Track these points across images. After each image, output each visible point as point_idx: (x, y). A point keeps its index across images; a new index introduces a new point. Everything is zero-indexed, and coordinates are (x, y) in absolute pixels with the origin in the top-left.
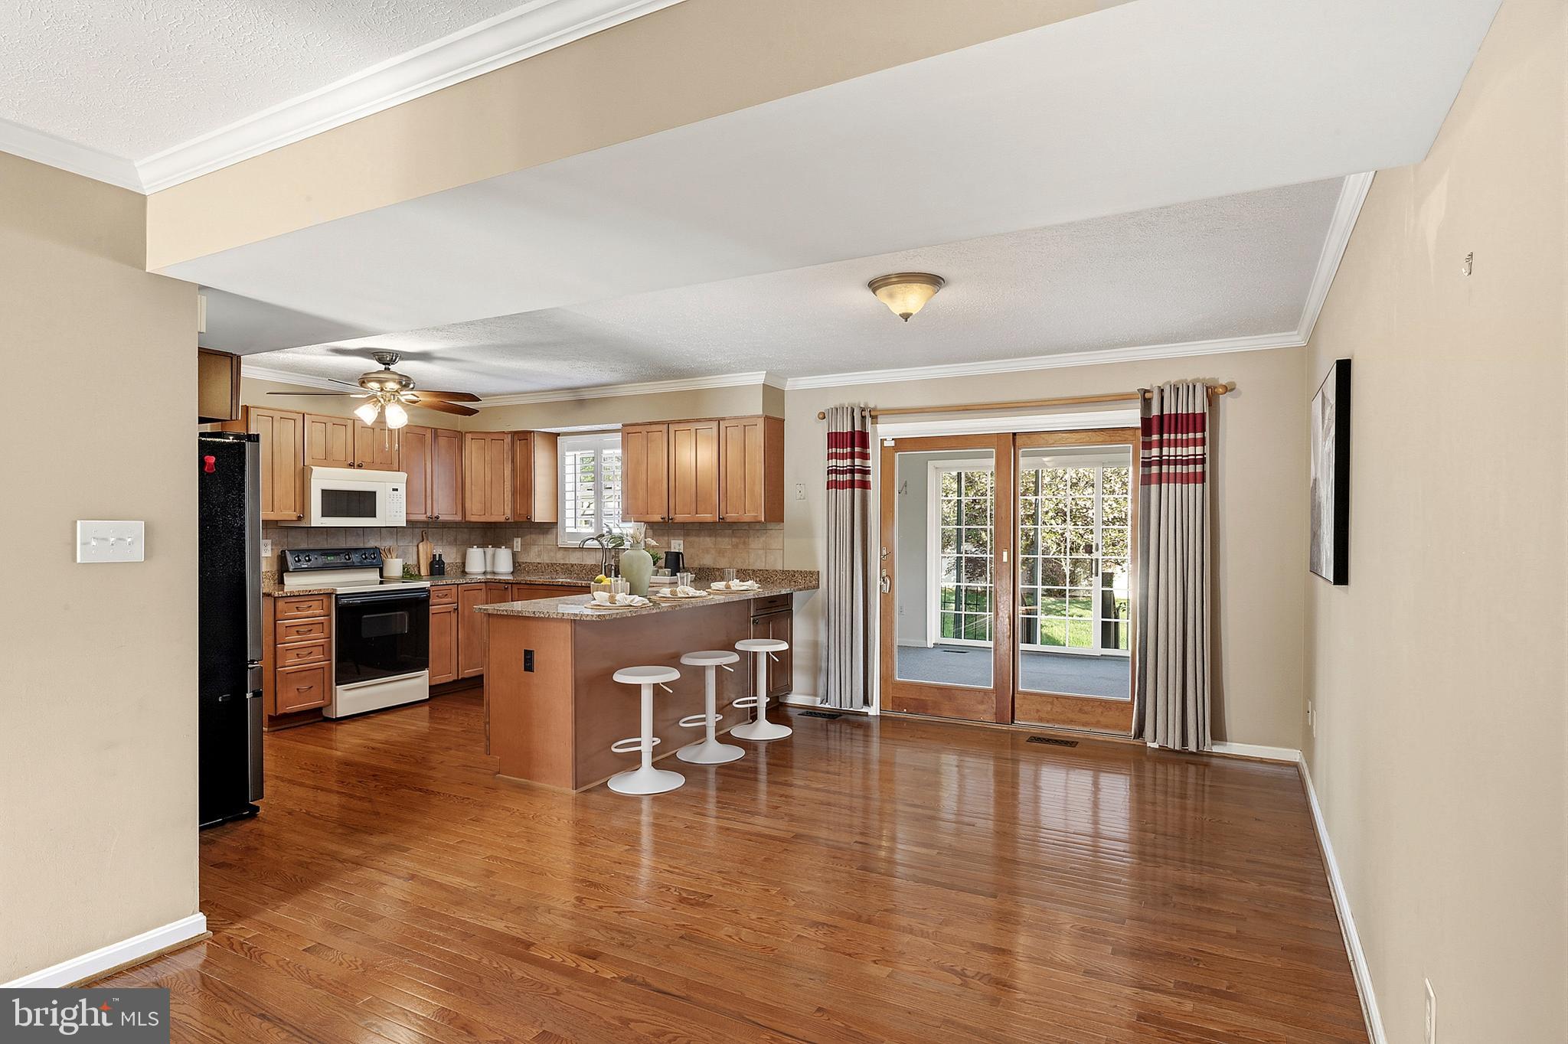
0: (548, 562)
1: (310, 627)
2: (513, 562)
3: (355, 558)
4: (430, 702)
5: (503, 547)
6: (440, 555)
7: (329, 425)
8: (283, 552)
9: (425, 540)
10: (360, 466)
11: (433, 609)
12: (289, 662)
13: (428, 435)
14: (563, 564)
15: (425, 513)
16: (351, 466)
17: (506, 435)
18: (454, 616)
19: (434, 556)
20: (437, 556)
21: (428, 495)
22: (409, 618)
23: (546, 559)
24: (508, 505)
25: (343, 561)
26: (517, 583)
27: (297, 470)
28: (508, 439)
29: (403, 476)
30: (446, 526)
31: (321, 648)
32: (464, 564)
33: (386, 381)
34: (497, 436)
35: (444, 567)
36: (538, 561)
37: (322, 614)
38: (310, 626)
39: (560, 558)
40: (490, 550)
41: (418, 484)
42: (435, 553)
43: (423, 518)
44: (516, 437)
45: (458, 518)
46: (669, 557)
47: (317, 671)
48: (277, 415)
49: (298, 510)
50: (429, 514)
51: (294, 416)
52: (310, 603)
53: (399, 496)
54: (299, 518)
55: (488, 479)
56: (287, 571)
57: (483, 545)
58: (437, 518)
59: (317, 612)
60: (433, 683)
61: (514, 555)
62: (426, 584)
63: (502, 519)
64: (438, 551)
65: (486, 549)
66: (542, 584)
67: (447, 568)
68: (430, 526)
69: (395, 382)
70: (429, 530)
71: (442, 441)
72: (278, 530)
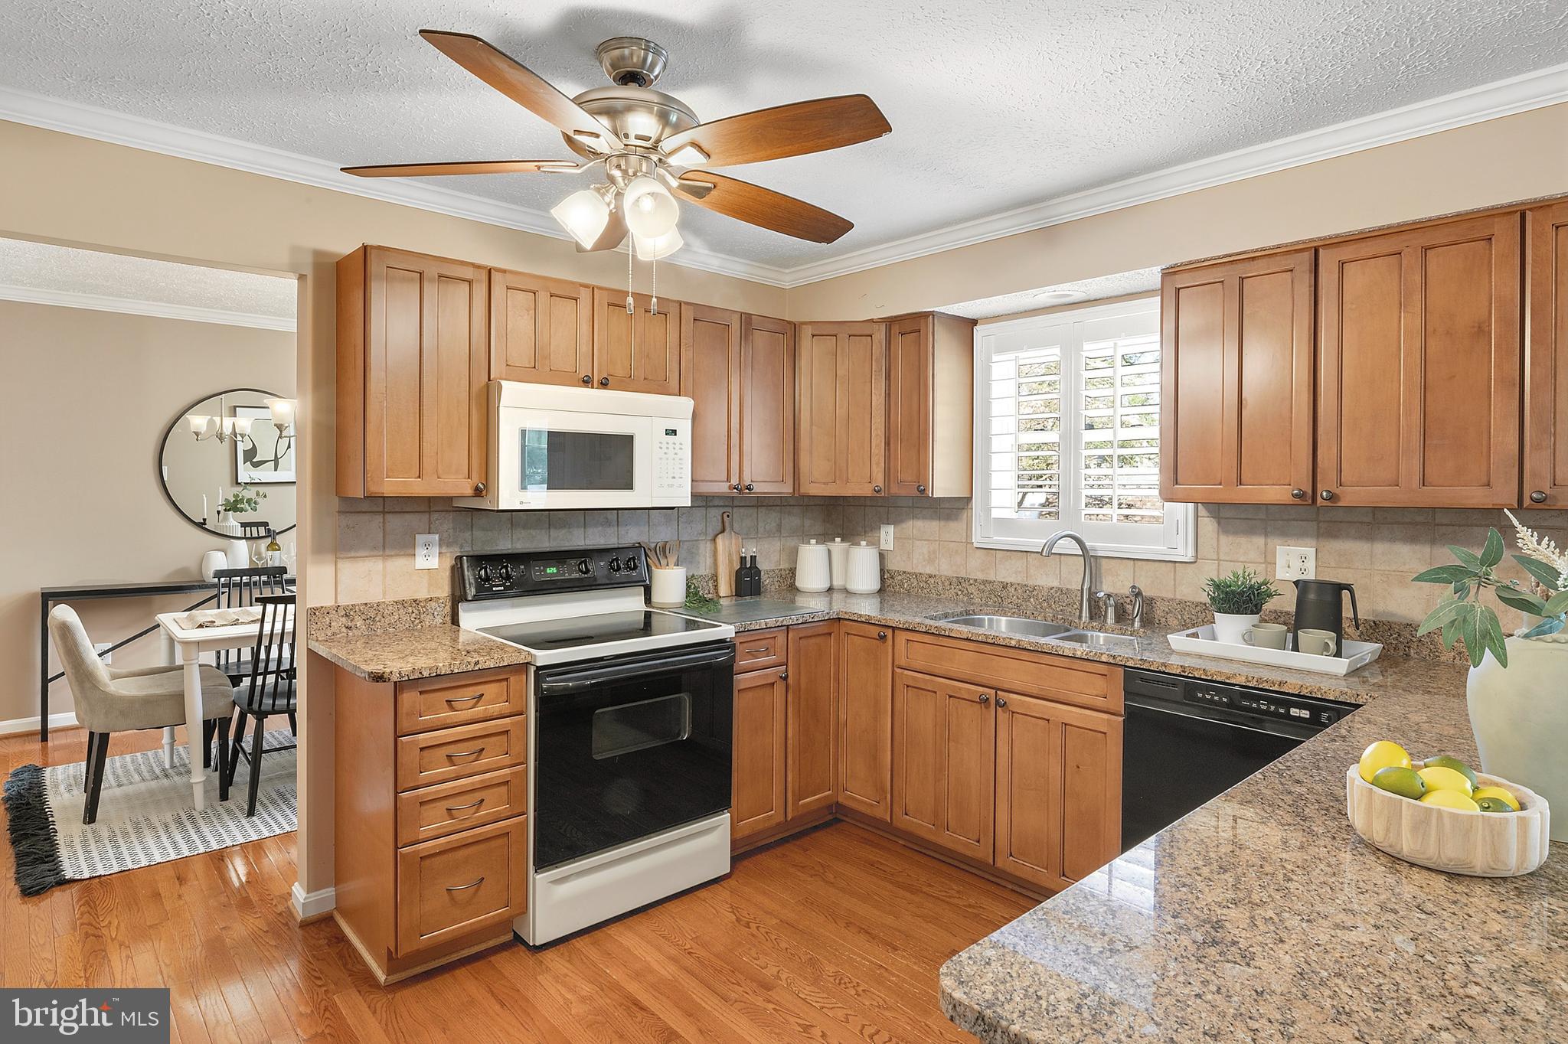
0: (950, 574)
1: (478, 745)
2: (881, 570)
3: (599, 568)
4: (732, 882)
5: (863, 543)
6: (753, 558)
7: (543, 297)
8: (459, 558)
9: (728, 530)
10: (604, 384)
11: (742, 680)
12: (427, 830)
13: (735, 326)
14: (984, 582)
15: (728, 479)
16: (587, 382)
17: (875, 326)
18: (779, 689)
19: (743, 559)
20: (748, 559)
21: (733, 443)
22: (694, 706)
23: (945, 568)
24: (878, 464)
25: (575, 575)
26: (907, 630)
27: (475, 389)
28: (880, 334)
29: (686, 404)
30: (764, 503)
31: (503, 789)
32: (793, 572)
33: (629, 109)
34: (859, 331)
35: (760, 579)
36: (928, 570)
37: (507, 711)
38: (480, 741)
39: (974, 568)
40: (838, 546)
41: (716, 425)
42: (744, 552)
43: (723, 488)
44: (896, 329)
45: (787, 489)
46: (1312, 596)
47: (493, 844)
48: (432, 271)
49: (475, 475)
50: (734, 481)
51: (469, 274)
52: (480, 690)
53: (677, 446)
54: (478, 492)
55: (841, 412)
56: (464, 598)
57: (825, 537)
58: (749, 488)
59: (495, 708)
60: (739, 835)
61: (882, 556)
62: (726, 631)
63: (867, 491)
64: (750, 550)
65: (831, 545)
66: (967, 639)
67: (765, 579)
68: (736, 503)
69: (650, 111)
70: (735, 509)
71: (760, 339)
72: (451, 516)
